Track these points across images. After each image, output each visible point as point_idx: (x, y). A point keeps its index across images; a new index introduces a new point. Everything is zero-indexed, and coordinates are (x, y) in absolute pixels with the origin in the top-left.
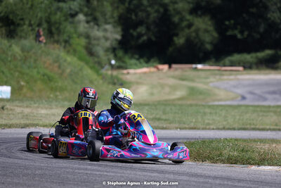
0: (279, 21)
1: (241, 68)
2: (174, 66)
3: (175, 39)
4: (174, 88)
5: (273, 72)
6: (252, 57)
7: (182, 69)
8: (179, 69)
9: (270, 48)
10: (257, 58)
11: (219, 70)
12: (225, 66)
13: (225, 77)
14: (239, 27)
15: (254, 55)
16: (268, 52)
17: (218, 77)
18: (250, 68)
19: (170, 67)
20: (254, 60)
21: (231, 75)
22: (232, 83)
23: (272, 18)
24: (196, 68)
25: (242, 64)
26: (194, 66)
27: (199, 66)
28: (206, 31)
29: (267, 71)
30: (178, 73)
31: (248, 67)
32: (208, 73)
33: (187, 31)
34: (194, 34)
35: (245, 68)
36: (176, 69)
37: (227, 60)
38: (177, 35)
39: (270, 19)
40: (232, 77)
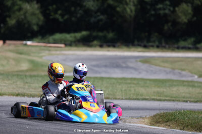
0: (93, 8)
1: (62, 45)
2: (8, 42)
3: (8, 19)
4: (18, 61)
5: (88, 49)
6: (71, 37)
7: (14, 44)
8: (12, 45)
9: (86, 30)
10: (75, 37)
11: (45, 46)
12: (50, 43)
13: (54, 52)
14: (59, 12)
15: (73, 35)
16: (84, 33)
17: (47, 52)
18: (70, 45)
19: (4, 43)
20: (73, 39)
21: (56, 50)
22: (61, 57)
23: (87, 6)
24: (26, 44)
25: (63, 42)
26: (24, 42)
27: (29, 43)
28: (33, 14)
29: (84, 48)
30: (12, 47)
31: (69, 44)
32: (38, 48)
33: (18, 13)
34: (23, 17)
35: (66, 45)
36: (10, 45)
37: (51, 38)
38: (10, 17)
39: (85, 6)
40: (58, 52)
